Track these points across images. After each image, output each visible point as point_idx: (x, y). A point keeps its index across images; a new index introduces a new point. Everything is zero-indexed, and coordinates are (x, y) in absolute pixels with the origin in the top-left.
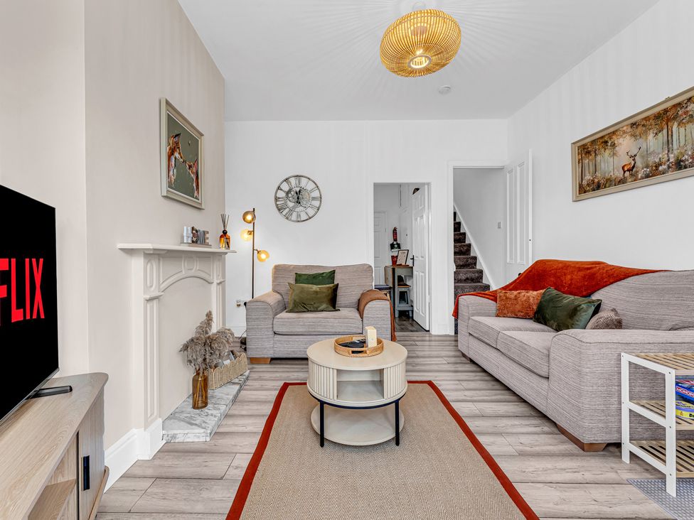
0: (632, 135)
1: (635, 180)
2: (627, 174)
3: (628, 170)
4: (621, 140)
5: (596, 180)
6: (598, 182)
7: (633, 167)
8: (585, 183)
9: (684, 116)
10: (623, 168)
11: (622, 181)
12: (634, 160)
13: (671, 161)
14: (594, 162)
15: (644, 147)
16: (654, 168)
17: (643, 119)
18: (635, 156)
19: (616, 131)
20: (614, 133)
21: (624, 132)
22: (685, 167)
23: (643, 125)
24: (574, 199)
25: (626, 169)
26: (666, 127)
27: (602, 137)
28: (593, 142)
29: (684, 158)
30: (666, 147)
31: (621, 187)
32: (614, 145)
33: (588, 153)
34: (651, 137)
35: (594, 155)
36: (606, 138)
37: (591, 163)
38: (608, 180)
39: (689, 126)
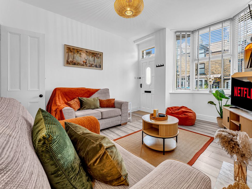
0: (86, 54)
1: (86, 66)
2: (84, 64)
4: (83, 54)
6: (75, 63)
7: (86, 62)
8: (69, 61)
9: (97, 57)
10: (83, 61)
13: (95, 65)
14: (73, 55)
15: (89, 59)
16: (91, 65)
17: (89, 52)
18: (87, 60)
19: (82, 50)
20: (81, 50)
21: (84, 52)
22: (97, 67)
23: (89, 53)
24: (65, 65)
26: (94, 57)
27: (77, 49)
28: (73, 49)
29: (97, 65)
30: (94, 61)
31: (82, 67)
32: (80, 54)
33: (71, 51)
34: (91, 57)
35: (73, 53)
36: (78, 50)
37: (72, 55)
38: (78, 63)
39: (98, 59)
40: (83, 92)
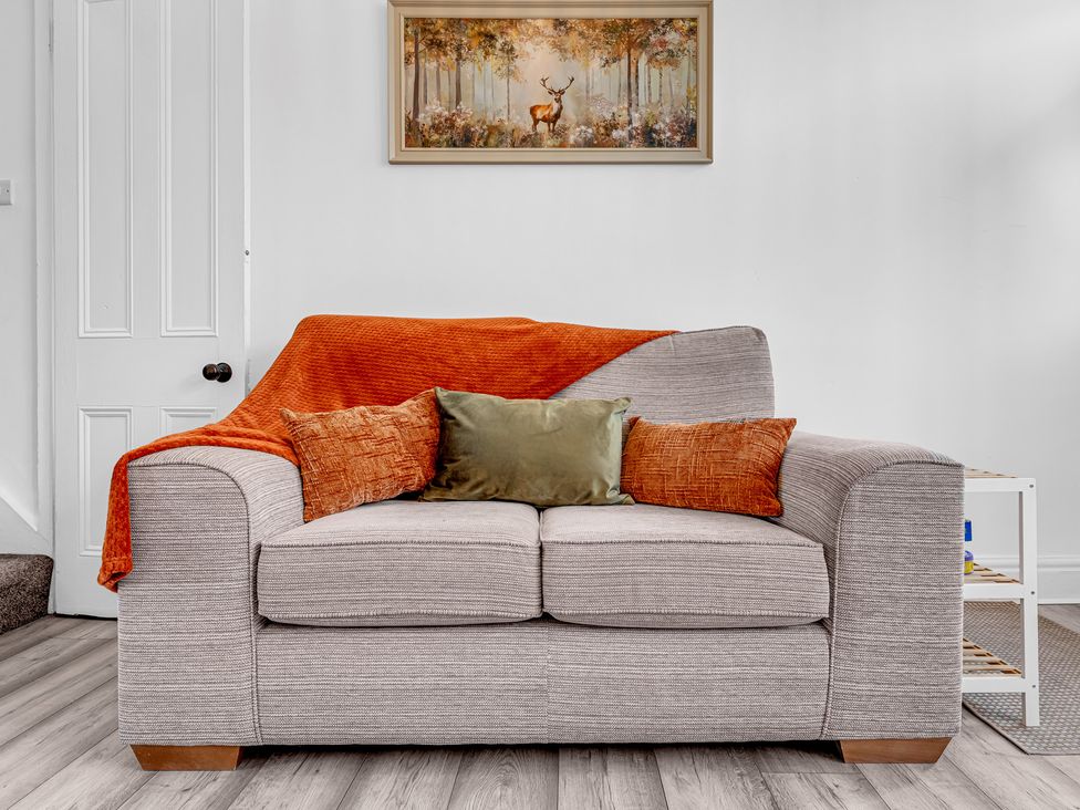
0: (554, 45)
1: (561, 146)
2: (542, 127)
3: (544, 120)
4: (529, 47)
5: (460, 122)
6: (467, 129)
7: (557, 116)
8: (424, 119)
9: (660, 49)
10: (533, 110)
11: (530, 141)
12: (559, 100)
13: (636, 124)
14: (454, 73)
15: (581, 80)
16: (602, 130)
18: (562, 92)
19: (519, 20)
20: (512, 22)
21: (538, 32)
22: (660, 144)
23: (581, 34)
24: (392, 157)
25: (539, 114)
26: (625, 55)
27: (481, 21)
28: (454, 23)
29: (657, 127)
30: (624, 93)
31: (528, 153)
32: (509, 51)
33: (437, 45)
34: (596, 63)
35: (455, 56)
36: (490, 28)
37: (444, 74)
38: (492, 129)
39: (667, 69)
40: (492, 351)
